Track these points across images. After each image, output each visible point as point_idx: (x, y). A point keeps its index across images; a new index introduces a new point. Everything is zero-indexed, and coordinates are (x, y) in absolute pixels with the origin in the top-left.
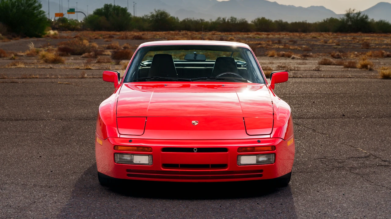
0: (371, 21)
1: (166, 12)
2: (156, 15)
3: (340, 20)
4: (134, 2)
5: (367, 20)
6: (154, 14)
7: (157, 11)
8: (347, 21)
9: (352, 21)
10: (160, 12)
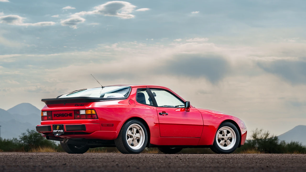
0: (281, 143)
2: (29, 136)
6: (26, 135)
7: (31, 132)
9: (260, 143)
10: (34, 133)
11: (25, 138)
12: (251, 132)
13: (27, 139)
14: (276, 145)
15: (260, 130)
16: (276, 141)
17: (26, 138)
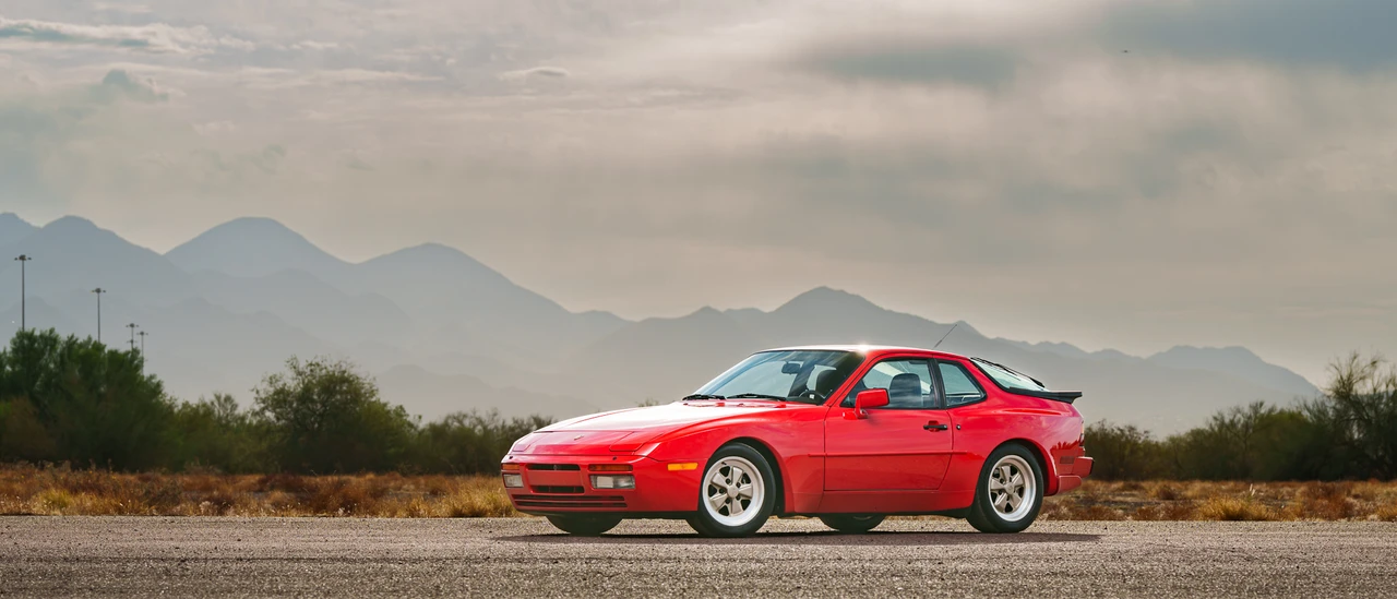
1: (357, 378)
2: (298, 389)
6: (285, 385)
7: (308, 370)
8: (1342, 421)
9: (1368, 422)
10: (321, 377)
11: (280, 399)
12: (1328, 369)
13: (291, 404)
15: (1369, 362)
17: (285, 401)
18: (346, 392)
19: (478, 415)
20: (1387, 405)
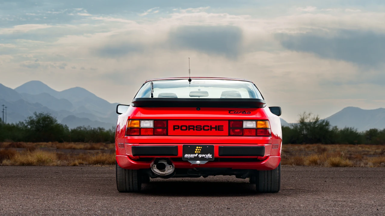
0: (333, 129)
1: (52, 117)
2: (37, 120)
3: (292, 128)
4: (3, 105)
5: (328, 129)
6: (33, 119)
7: (39, 115)
8: (301, 129)
9: (308, 129)
10: (42, 117)
11: (32, 122)
13: (34, 124)
14: (327, 131)
15: (308, 114)
16: (327, 127)
18: (49, 121)
19: (85, 127)
20: (313, 125)
